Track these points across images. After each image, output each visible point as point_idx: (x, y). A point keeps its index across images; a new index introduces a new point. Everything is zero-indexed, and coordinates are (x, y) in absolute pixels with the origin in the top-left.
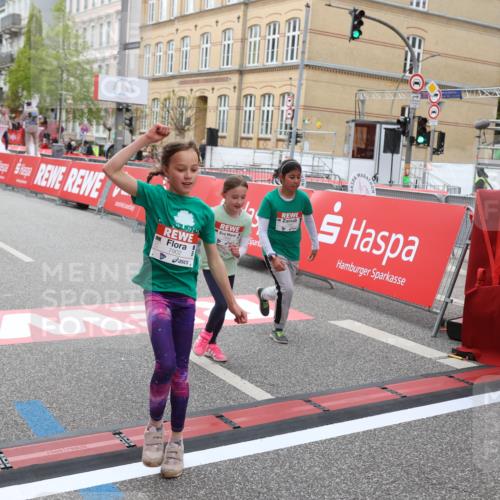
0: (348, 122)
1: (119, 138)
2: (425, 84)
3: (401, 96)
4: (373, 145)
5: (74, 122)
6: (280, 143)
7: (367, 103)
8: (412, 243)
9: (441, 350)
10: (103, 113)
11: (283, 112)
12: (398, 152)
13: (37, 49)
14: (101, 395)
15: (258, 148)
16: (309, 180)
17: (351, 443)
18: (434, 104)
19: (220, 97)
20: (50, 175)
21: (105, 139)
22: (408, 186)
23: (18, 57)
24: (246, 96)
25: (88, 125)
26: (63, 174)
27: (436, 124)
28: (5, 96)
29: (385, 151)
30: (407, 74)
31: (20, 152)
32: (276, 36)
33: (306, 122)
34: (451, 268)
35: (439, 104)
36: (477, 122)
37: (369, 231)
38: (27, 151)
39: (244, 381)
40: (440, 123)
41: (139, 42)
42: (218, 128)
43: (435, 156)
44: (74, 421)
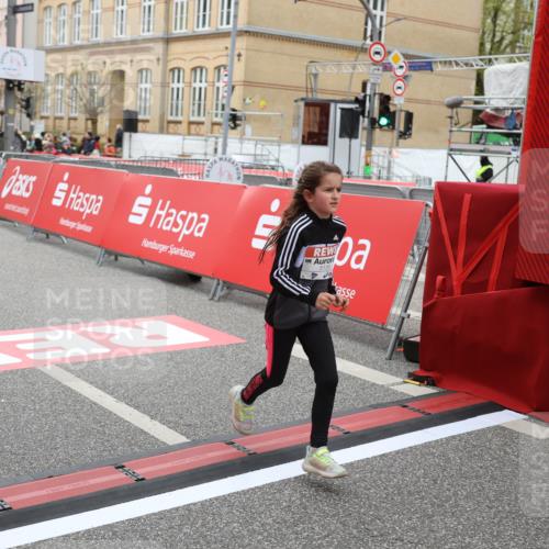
0: (296, 101)
1: (10, 124)
2: (387, 54)
3: (361, 69)
4: (327, 128)
6: (216, 127)
7: (320, 77)
8: (363, 247)
9: (396, 374)
11: (218, 88)
12: (356, 137)
15: (189, 134)
16: (247, 172)
17: (280, 491)
18: (399, 78)
19: (141, 71)
22: (370, 178)
24: (172, 70)
27: (402, 101)
29: (341, 136)
30: (368, 42)
33: (248, 101)
34: (409, 271)
35: (405, 77)
36: (450, 99)
39: (154, 422)
40: (409, 100)
41: (32, 5)
42: (138, 110)
43: (401, 141)
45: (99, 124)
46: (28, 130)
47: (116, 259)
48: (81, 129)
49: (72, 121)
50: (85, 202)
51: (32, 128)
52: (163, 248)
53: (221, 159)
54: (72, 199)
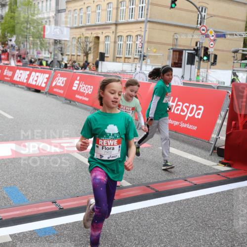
0: (169, 49)
1: (56, 57)
2: (208, 30)
3: (195, 37)
4: (182, 61)
5: (33, 49)
6: (136, 60)
7: (178, 40)
8: (200, 109)
9: (214, 161)
11: (137, 44)
12: (194, 64)
13: (14, 13)
14: (47, 184)
15: (125, 62)
17: (169, 207)
18: (212, 40)
19: (106, 37)
20: (21, 75)
21: (49, 58)
22: (199, 81)
23: (5, 16)
24: (119, 36)
25: (40, 51)
26: (28, 75)
27: (213, 50)
29: (187, 64)
30: (199, 25)
31: (7, 64)
32: (134, 6)
33: (149, 49)
34: (219, 121)
35: (214, 40)
36: (233, 49)
37: (179, 103)
38: (10, 64)
41: (65, 9)
42: (105, 52)
43: (212, 66)
44: (33, 196)
45: (89, 58)
46: (60, 59)
48: (81, 60)
49: (78, 57)
51: (63, 59)
53: (140, 72)
54: (81, 87)
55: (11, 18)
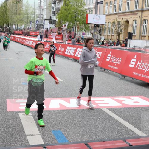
1: (95, 37)
5: (80, 31)
10: (90, 28)
13: (67, 6)
14: (82, 130)
19: (134, 21)
20: (70, 51)
23: (61, 9)
24: (144, 20)
25: (85, 33)
26: (75, 50)
28: (56, 23)
31: (61, 43)
39: (135, 128)
41: (103, 2)
42: (133, 32)
44: (72, 139)
45: (120, 37)
46: (100, 39)
47: (125, 78)
48: (115, 39)
49: (112, 36)
50: (116, 60)
51: (101, 38)
52: (139, 75)
54: (112, 59)
55: (65, 9)
